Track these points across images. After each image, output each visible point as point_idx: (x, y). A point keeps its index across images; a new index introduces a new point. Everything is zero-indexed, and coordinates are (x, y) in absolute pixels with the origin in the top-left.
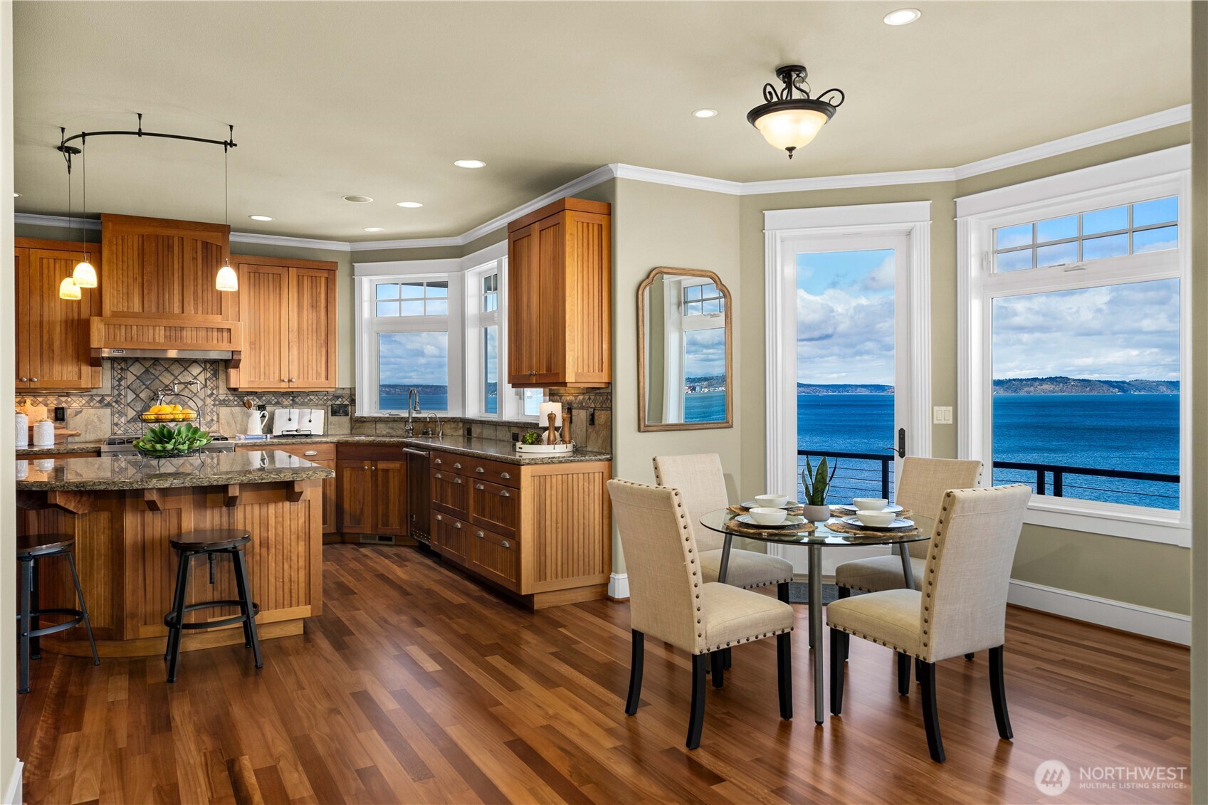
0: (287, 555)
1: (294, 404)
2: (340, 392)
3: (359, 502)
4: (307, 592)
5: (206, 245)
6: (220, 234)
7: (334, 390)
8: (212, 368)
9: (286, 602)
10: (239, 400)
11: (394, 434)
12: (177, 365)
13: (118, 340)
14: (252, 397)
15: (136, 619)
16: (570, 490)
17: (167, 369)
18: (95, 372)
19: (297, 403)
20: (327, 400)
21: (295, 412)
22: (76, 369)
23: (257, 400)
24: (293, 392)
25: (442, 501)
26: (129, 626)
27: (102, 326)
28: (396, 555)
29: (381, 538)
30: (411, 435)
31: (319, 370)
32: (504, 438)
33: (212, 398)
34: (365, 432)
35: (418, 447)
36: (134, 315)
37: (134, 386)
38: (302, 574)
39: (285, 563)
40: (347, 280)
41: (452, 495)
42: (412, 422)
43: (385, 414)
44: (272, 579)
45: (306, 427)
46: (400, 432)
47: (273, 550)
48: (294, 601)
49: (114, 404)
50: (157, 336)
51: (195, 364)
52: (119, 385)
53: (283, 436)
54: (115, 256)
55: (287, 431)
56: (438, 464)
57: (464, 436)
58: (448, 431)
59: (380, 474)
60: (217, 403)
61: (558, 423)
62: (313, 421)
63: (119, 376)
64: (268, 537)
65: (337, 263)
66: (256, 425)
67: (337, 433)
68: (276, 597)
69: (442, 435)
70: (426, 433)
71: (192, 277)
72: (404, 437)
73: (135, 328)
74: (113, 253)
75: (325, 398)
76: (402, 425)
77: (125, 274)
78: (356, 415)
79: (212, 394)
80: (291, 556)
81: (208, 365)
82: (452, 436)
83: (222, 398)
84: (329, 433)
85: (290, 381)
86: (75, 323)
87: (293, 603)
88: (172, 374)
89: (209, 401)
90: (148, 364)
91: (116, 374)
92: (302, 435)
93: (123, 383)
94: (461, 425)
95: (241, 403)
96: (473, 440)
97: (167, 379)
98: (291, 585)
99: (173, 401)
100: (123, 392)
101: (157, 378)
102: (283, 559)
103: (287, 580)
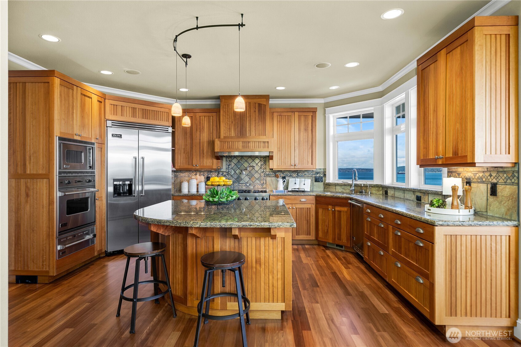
0: (271, 271)
1: (298, 176)
2: (319, 171)
3: (326, 226)
4: (283, 294)
5: (260, 105)
6: (265, 100)
7: (315, 169)
8: (263, 160)
9: (270, 299)
10: (274, 174)
11: (345, 191)
12: (250, 159)
13: (225, 148)
14: (280, 173)
15: (192, 296)
16: (478, 247)
17: (246, 161)
18: (218, 162)
19: (299, 176)
20: (313, 174)
21: (298, 180)
22: (211, 161)
23: (282, 174)
24: (297, 171)
25: (370, 234)
26: (189, 299)
27: (219, 143)
28: (344, 257)
29: (337, 245)
30: (353, 193)
31: (308, 160)
32: (410, 198)
33: (264, 173)
34: (330, 190)
35: (357, 201)
36: (232, 137)
37: (234, 168)
38: (280, 282)
39: (270, 275)
40: (322, 117)
41: (377, 233)
42: (354, 186)
43: (341, 181)
44: (262, 284)
45: (303, 187)
46: (348, 191)
47: (263, 266)
48: (275, 298)
49: (227, 175)
50: (239, 146)
51: (257, 158)
52: (229, 168)
53: (292, 191)
54: (225, 113)
55: (294, 189)
56: (368, 213)
57: (383, 195)
58: (374, 192)
59: (336, 213)
60: (265, 175)
61: (460, 192)
62: (306, 184)
63: (229, 164)
64: (260, 258)
65: (317, 108)
66: (281, 186)
67: (318, 190)
68: (265, 294)
69: (371, 194)
70: (361, 192)
71: (254, 119)
72: (349, 194)
73: (231, 143)
74: (224, 112)
75: (312, 173)
76: (349, 187)
77: (229, 120)
78: (326, 182)
79: (264, 171)
80: (273, 271)
81: (262, 159)
82: (376, 194)
83: (267, 173)
84: (314, 190)
85: (295, 165)
86: (211, 142)
87: (275, 300)
88: (248, 163)
89: (262, 174)
90: (239, 159)
91: (227, 163)
92: (301, 191)
93: (230, 167)
94: (381, 189)
95: (275, 175)
96: (389, 198)
97: (246, 165)
98: (273, 289)
99: (248, 175)
100: (230, 171)
101: (242, 164)
102: (269, 272)
103: (271, 285)
